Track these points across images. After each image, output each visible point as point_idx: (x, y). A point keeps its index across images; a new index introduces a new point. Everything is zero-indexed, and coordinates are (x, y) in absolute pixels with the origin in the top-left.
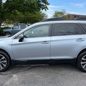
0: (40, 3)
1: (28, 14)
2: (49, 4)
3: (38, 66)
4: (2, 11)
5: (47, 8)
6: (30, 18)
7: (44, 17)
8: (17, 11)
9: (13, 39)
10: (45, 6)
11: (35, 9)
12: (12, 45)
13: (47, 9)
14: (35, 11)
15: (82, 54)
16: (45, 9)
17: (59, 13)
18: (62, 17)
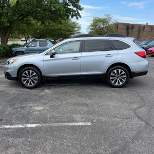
0: (69, 7)
1: (49, 24)
2: (83, 8)
4: (11, 20)
5: (79, 14)
6: (52, 31)
7: (75, 29)
8: (31, 19)
9: (44, 55)
10: (76, 12)
11: (61, 16)
12: (43, 61)
13: (79, 17)
14: (60, 19)
15: (111, 69)
16: (76, 16)
17: (101, 21)
18: (105, 27)
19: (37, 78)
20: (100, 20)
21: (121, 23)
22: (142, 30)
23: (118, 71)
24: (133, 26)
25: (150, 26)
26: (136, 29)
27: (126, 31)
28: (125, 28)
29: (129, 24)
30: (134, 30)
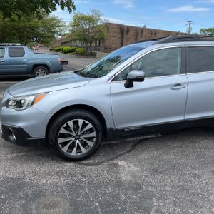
3: (146, 139)
9: (109, 82)
12: (111, 95)
17: (86, 20)
18: (92, 28)
19: (93, 134)
20: (84, 18)
21: (113, 24)
22: (140, 34)
24: (128, 29)
25: (148, 29)
26: (132, 33)
27: (119, 36)
28: (118, 30)
29: (123, 25)
30: (130, 34)
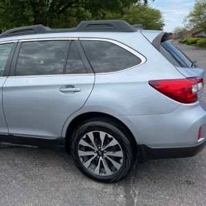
23: (97, 136)
